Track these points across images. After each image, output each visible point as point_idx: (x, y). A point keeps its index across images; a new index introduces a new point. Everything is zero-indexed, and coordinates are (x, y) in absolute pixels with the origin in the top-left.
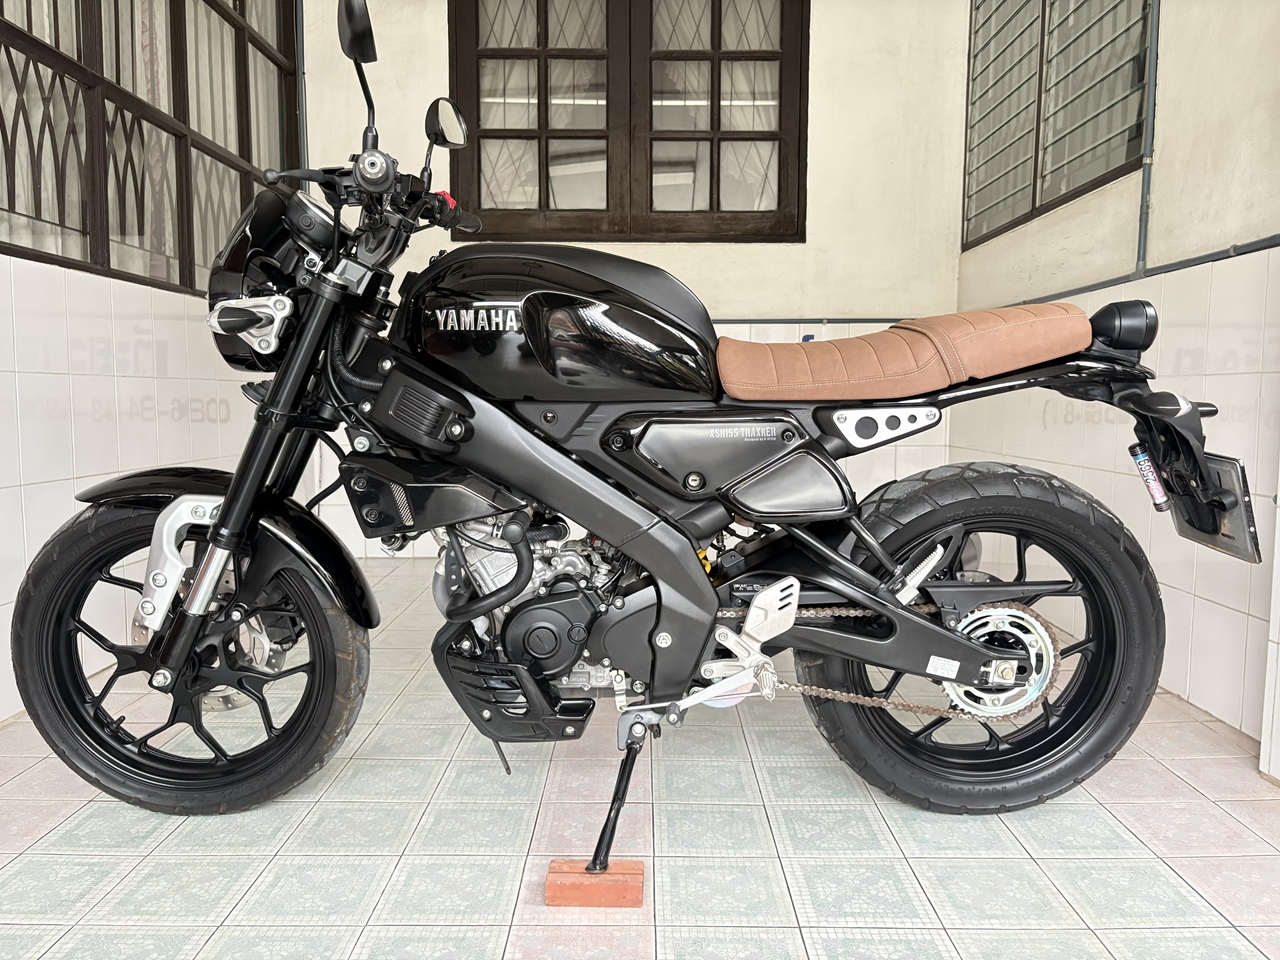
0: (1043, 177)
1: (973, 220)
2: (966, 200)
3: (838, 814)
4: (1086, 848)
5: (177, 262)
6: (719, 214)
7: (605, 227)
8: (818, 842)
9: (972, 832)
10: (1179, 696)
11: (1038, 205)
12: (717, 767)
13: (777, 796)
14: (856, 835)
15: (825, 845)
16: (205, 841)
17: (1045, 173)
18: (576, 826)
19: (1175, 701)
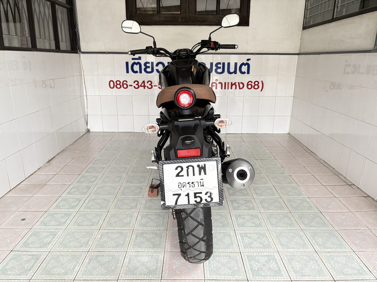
0: (338, 7)
1: (308, 18)
2: (306, 11)
3: (266, 257)
4: (352, 275)
5: (30, 38)
6: (219, 16)
7: (180, 20)
8: (260, 272)
9: (313, 267)
10: (373, 199)
11: (335, 17)
12: (223, 233)
13: (245, 248)
14: (273, 268)
15: (263, 274)
16: (50, 272)
17: (339, 6)
18: (177, 264)
19: (372, 200)
